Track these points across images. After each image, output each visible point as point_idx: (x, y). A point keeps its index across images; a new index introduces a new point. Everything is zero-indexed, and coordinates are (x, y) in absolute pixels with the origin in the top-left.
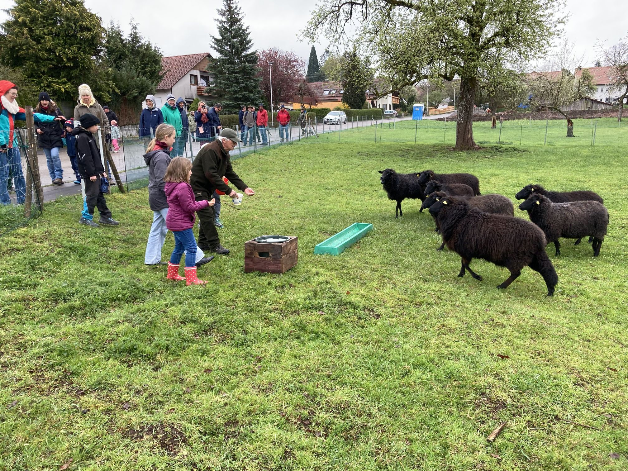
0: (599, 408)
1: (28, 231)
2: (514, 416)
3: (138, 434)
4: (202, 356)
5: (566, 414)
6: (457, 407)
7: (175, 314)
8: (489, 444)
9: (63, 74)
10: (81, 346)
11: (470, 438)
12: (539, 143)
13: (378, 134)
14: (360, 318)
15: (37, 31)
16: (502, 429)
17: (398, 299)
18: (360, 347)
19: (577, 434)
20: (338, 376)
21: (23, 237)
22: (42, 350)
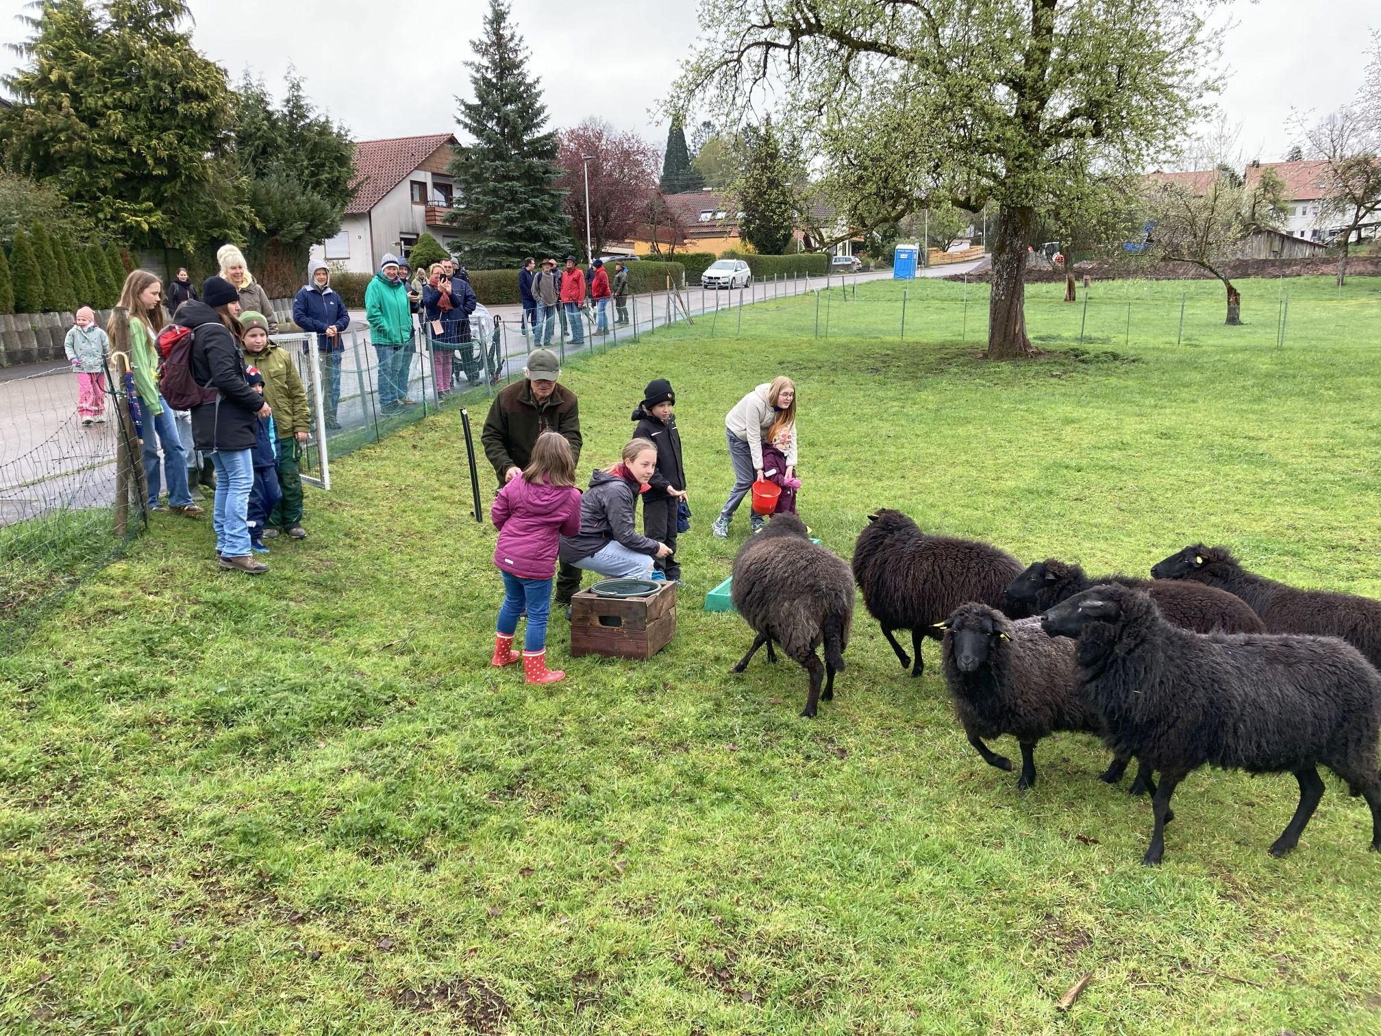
0: (1265, 944)
1: (129, 570)
2: (1106, 961)
3: (421, 999)
4: (511, 839)
5: (1202, 956)
6: (1001, 943)
7: (448, 752)
8: (1059, 1014)
9: (145, 192)
10: (278, 823)
11: (1024, 1004)
12: (1167, 340)
13: (822, 317)
14: (808, 758)
15: (90, 100)
16: (1084, 987)
17: (881, 715)
18: (811, 820)
19: (1222, 995)
20: (774, 883)
21: (122, 584)
22: (209, 831)
